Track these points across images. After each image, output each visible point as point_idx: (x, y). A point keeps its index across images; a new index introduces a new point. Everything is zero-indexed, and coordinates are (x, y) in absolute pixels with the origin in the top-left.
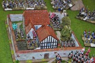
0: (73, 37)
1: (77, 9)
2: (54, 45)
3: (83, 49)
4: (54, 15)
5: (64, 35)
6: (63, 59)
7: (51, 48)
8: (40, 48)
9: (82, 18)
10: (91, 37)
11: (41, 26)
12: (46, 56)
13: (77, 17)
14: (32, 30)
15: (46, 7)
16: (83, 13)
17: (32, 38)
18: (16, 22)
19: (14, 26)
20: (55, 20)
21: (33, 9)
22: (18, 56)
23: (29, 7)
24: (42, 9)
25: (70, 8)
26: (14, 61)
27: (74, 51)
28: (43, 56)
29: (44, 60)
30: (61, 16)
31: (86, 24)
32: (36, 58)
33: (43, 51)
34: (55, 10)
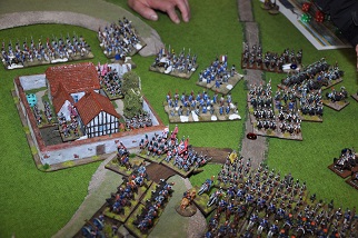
0: (146, 108)
1: (151, 53)
2: (113, 127)
3: (167, 130)
4: (109, 69)
5: (130, 106)
6: (131, 152)
7: (109, 134)
8: (86, 137)
9: (162, 70)
10: (180, 103)
11: (83, 94)
12: (100, 150)
13: (154, 69)
14: (67, 103)
15: (91, 55)
16: (163, 60)
17: (68, 119)
18: (34, 91)
19: (32, 99)
20: (111, 78)
21: (65, 60)
22: (46, 157)
23: (56, 57)
24: (84, 58)
25: (137, 52)
26: (40, 166)
27: (151, 135)
28: (94, 151)
29: (97, 158)
30: (121, 69)
31: (170, 79)
32: (82, 156)
33: (93, 141)
34: (109, 59)
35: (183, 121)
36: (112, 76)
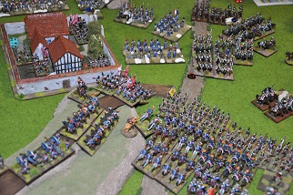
0: (106, 50)
1: (117, 7)
2: (77, 65)
3: (120, 69)
5: (92, 49)
7: (73, 71)
8: (55, 73)
9: (124, 21)
10: (136, 48)
12: (66, 84)
13: (117, 20)
14: (40, 46)
15: (67, 7)
16: (126, 13)
17: (41, 58)
18: (17, 36)
19: (14, 41)
20: (81, 27)
21: (45, 11)
22: (21, 88)
23: (38, 8)
24: (61, 10)
25: (106, 6)
26: (16, 96)
27: (107, 72)
28: (61, 85)
29: (63, 90)
30: (88, 18)
31: (130, 29)
32: (51, 88)
33: (60, 77)
34: (82, 11)
35: (137, 62)
36: (82, 25)
